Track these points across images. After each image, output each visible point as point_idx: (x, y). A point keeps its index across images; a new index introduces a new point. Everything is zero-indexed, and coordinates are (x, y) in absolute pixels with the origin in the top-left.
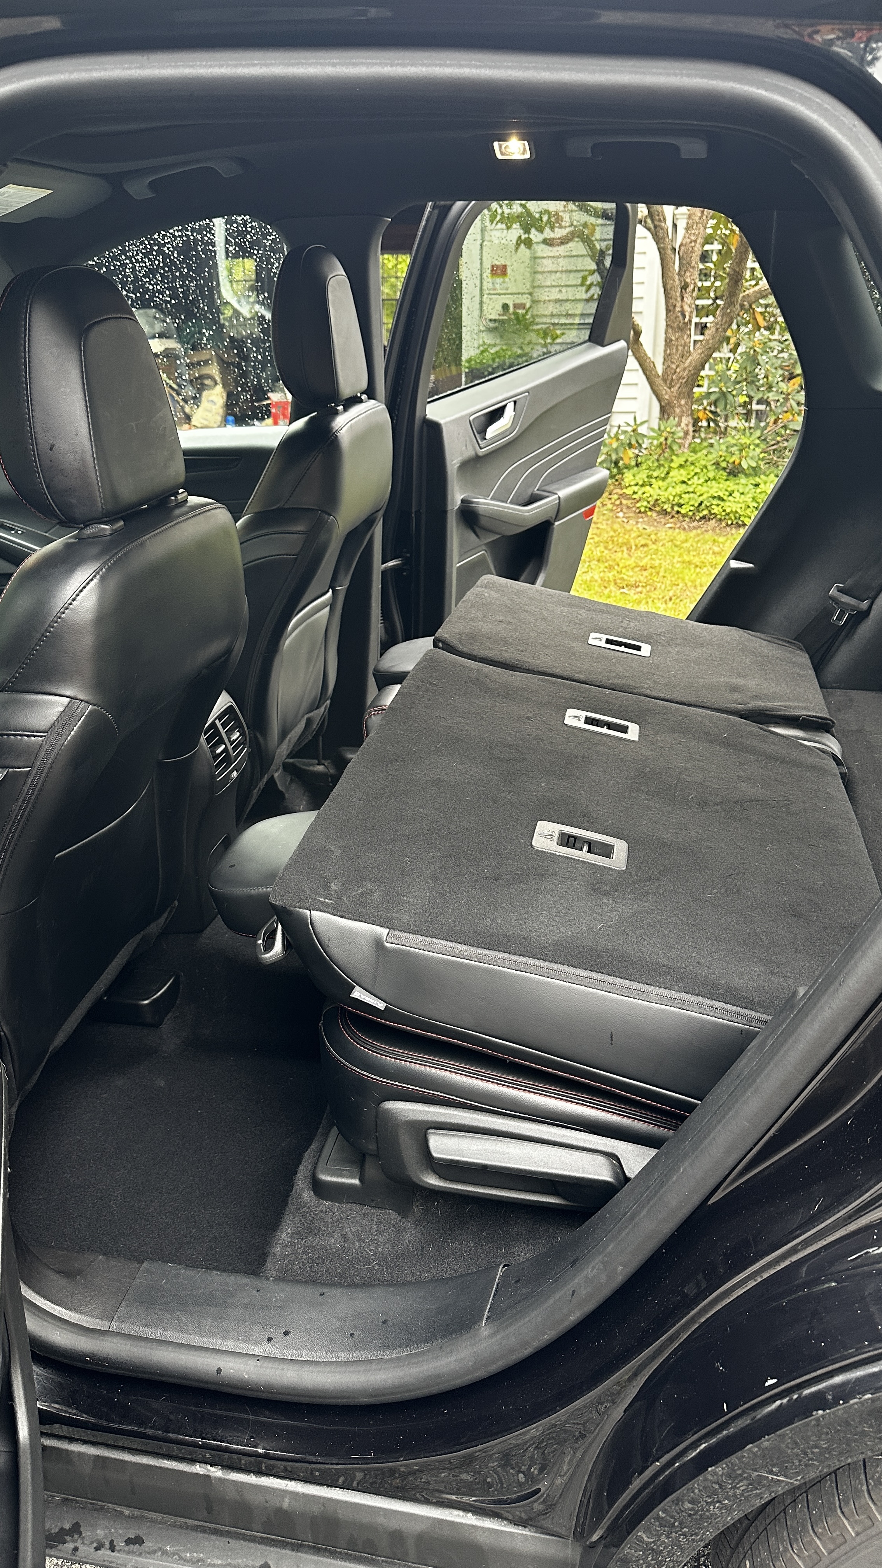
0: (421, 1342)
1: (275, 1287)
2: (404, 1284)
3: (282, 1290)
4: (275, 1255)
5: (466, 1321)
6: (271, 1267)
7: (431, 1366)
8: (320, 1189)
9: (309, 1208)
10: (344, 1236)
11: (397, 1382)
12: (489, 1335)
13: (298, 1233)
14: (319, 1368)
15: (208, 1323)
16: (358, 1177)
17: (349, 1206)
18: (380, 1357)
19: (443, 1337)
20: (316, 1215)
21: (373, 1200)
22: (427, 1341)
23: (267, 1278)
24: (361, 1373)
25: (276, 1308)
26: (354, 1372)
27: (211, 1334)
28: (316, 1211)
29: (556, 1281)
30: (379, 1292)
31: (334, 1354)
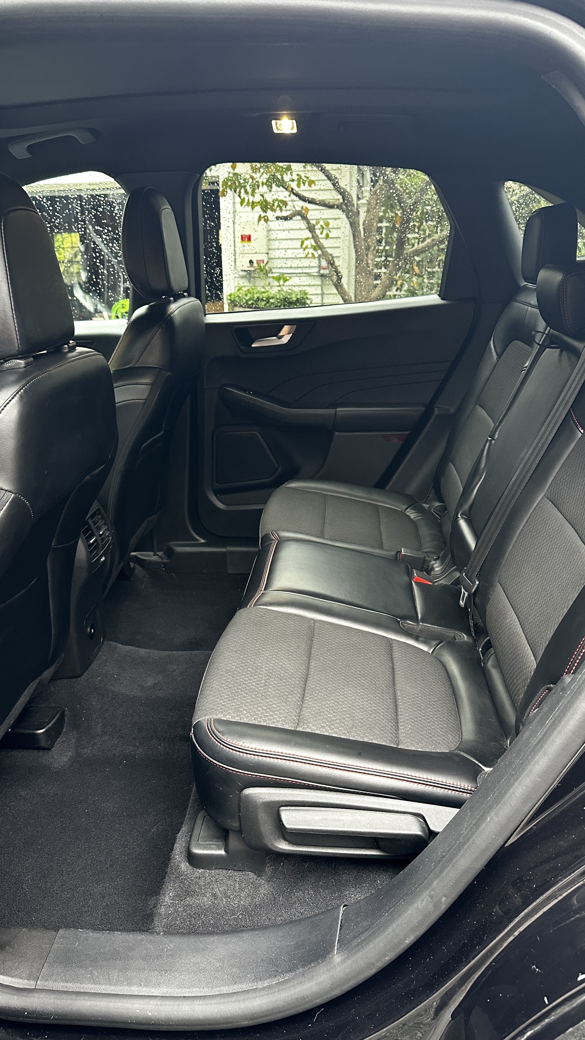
0: (286, 972)
1: (166, 940)
2: (264, 928)
3: (171, 942)
4: (160, 914)
5: (320, 952)
6: (158, 924)
7: (296, 990)
8: (193, 859)
9: (186, 875)
10: (214, 895)
11: (270, 1006)
12: (341, 961)
13: (178, 896)
14: (207, 1001)
15: (115, 974)
16: (223, 849)
17: (217, 871)
18: (255, 987)
19: (303, 966)
20: (192, 880)
21: (235, 866)
22: (290, 971)
23: (158, 934)
24: (241, 1002)
25: (168, 956)
26: (235, 1001)
27: (117, 983)
28: (192, 877)
29: (391, 913)
30: (246, 936)
31: (218, 989)
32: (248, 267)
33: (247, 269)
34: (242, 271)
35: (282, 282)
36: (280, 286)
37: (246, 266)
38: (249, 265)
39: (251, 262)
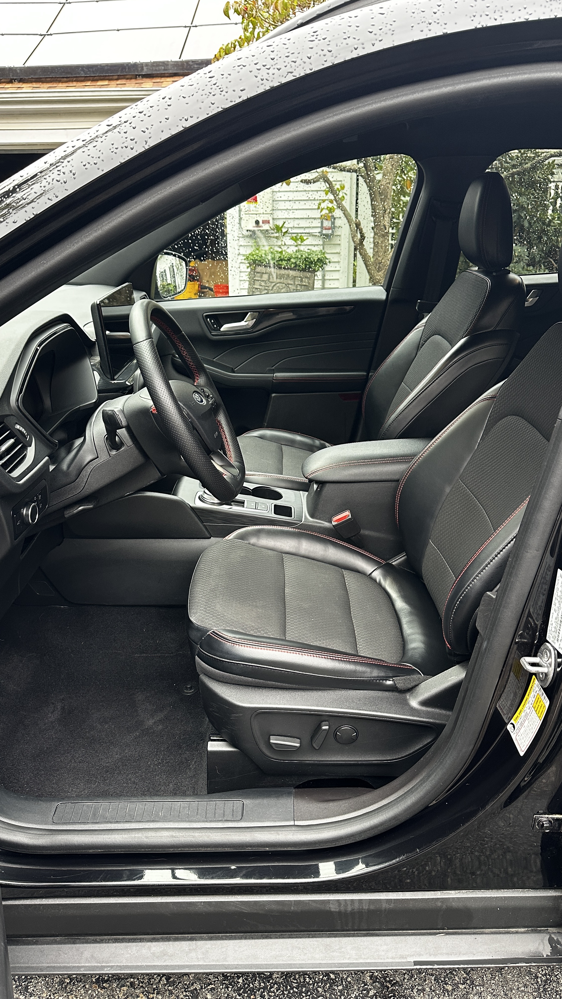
32: (254, 227)
33: (252, 229)
34: (247, 231)
35: (299, 242)
36: (296, 246)
37: (251, 226)
38: (254, 224)
39: (257, 222)
